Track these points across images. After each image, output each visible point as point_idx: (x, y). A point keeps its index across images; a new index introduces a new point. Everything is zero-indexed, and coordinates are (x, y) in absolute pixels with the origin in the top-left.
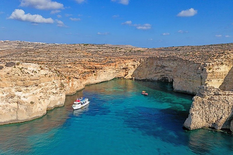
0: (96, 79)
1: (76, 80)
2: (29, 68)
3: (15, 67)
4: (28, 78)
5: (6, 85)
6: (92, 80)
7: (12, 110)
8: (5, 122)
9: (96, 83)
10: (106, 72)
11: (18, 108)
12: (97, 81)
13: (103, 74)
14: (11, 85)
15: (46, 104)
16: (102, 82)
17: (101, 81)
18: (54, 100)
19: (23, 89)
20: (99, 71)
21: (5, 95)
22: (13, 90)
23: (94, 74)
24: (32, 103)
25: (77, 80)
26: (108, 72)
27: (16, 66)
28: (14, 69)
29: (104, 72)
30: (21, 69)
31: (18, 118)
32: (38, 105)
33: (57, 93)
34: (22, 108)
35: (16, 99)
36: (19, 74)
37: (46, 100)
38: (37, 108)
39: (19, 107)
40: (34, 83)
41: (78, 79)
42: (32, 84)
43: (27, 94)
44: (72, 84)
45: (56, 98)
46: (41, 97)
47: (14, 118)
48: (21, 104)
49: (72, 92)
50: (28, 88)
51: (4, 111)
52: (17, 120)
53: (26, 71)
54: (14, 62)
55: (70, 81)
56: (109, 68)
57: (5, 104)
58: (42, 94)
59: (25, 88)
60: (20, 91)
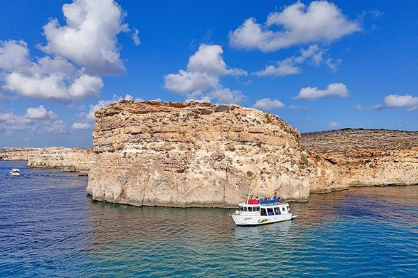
0: (374, 177)
1: (330, 166)
2: (248, 116)
3: (228, 112)
4: (246, 128)
5: (213, 137)
6: (365, 176)
7: (217, 183)
8: (205, 204)
9: (376, 186)
10: (398, 164)
11: (227, 181)
12: (377, 181)
13: (393, 167)
14: (220, 138)
15: (273, 185)
16: (389, 185)
17: (388, 183)
18: (288, 184)
19: (238, 146)
20: (381, 159)
21: (210, 153)
22: (223, 147)
23: (370, 165)
24: (249, 174)
25: (332, 165)
26: (404, 164)
27: (230, 111)
28: (226, 114)
29: (394, 164)
30: (236, 115)
31: (226, 199)
32: (260, 182)
33: (294, 173)
34: (233, 181)
35: (225, 162)
36: (233, 121)
37: (273, 177)
38: (258, 188)
39: (229, 179)
40: (255, 138)
41: (334, 163)
42: (250, 139)
43: (242, 159)
44: (323, 173)
45: (292, 181)
46: (264, 169)
47: (219, 198)
48: (231, 173)
49: (321, 187)
50: (245, 146)
51: (206, 183)
52: (224, 202)
53: (244, 118)
54: (228, 105)
55: (319, 163)
56: (406, 155)
57: (209, 170)
58: (266, 165)
59: (241, 146)
60: (233, 150)
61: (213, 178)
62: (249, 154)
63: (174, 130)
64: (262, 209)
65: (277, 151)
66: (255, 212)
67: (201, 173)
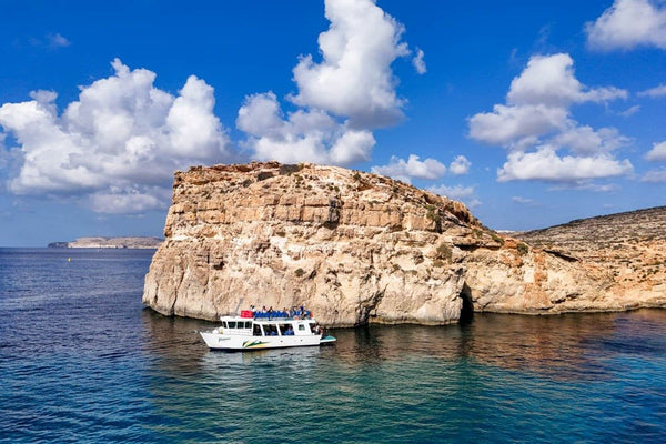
1: (560, 264)
4: (302, 199)
5: (256, 215)
11: (270, 283)
14: (264, 216)
19: (289, 228)
21: (251, 240)
22: (268, 230)
25: (567, 264)
30: (300, 179)
34: (278, 283)
35: (270, 254)
39: (273, 281)
40: (315, 215)
42: (308, 215)
43: (298, 248)
44: (540, 279)
51: (246, 285)
53: (309, 183)
57: (250, 266)
59: (293, 228)
60: (282, 234)
61: (254, 278)
62: (311, 240)
63: (215, 206)
64: (255, 325)
65: (376, 236)
66: (241, 330)
67: (240, 270)
